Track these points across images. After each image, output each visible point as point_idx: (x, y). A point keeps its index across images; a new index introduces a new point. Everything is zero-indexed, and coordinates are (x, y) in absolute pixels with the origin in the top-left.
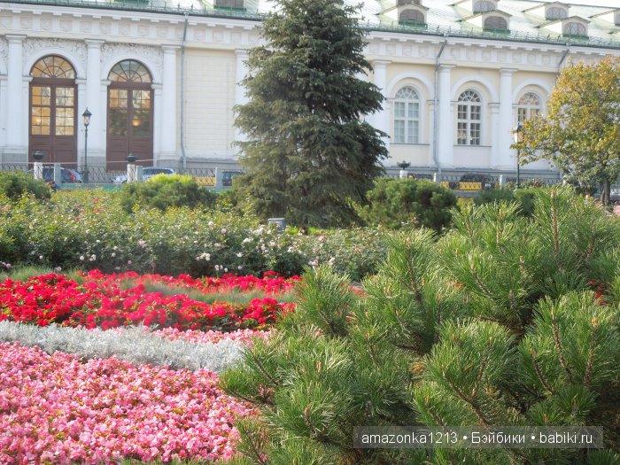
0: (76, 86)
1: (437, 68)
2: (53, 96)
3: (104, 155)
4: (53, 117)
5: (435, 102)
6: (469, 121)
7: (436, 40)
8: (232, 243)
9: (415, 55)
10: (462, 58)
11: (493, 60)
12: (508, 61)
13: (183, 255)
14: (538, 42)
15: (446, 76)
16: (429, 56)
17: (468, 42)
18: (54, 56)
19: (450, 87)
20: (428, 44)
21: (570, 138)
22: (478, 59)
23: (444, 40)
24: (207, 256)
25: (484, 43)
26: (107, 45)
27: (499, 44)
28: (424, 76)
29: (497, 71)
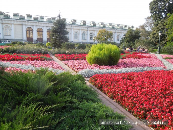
0: (43, 32)
1: (87, 30)
2: (40, 33)
3: (47, 40)
4: (40, 36)
5: (87, 34)
6: (91, 37)
7: (87, 27)
8: (38, 50)
9: (85, 29)
10: (90, 29)
11: (94, 29)
12: (96, 29)
13: (31, 52)
14: (99, 27)
15: (88, 31)
16: (86, 29)
17: (91, 27)
18: (40, 28)
19: (89, 33)
20: (86, 27)
21: (100, 38)
22: (92, 29)
23: (88, 27)
24: (34, 52)
25: (93, 27)
26: (46, 27)
27: (95, 27)
28: (86, 31)
29: (95, 31)
